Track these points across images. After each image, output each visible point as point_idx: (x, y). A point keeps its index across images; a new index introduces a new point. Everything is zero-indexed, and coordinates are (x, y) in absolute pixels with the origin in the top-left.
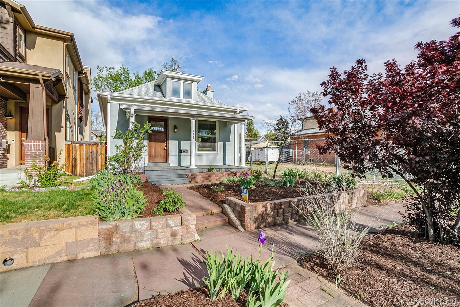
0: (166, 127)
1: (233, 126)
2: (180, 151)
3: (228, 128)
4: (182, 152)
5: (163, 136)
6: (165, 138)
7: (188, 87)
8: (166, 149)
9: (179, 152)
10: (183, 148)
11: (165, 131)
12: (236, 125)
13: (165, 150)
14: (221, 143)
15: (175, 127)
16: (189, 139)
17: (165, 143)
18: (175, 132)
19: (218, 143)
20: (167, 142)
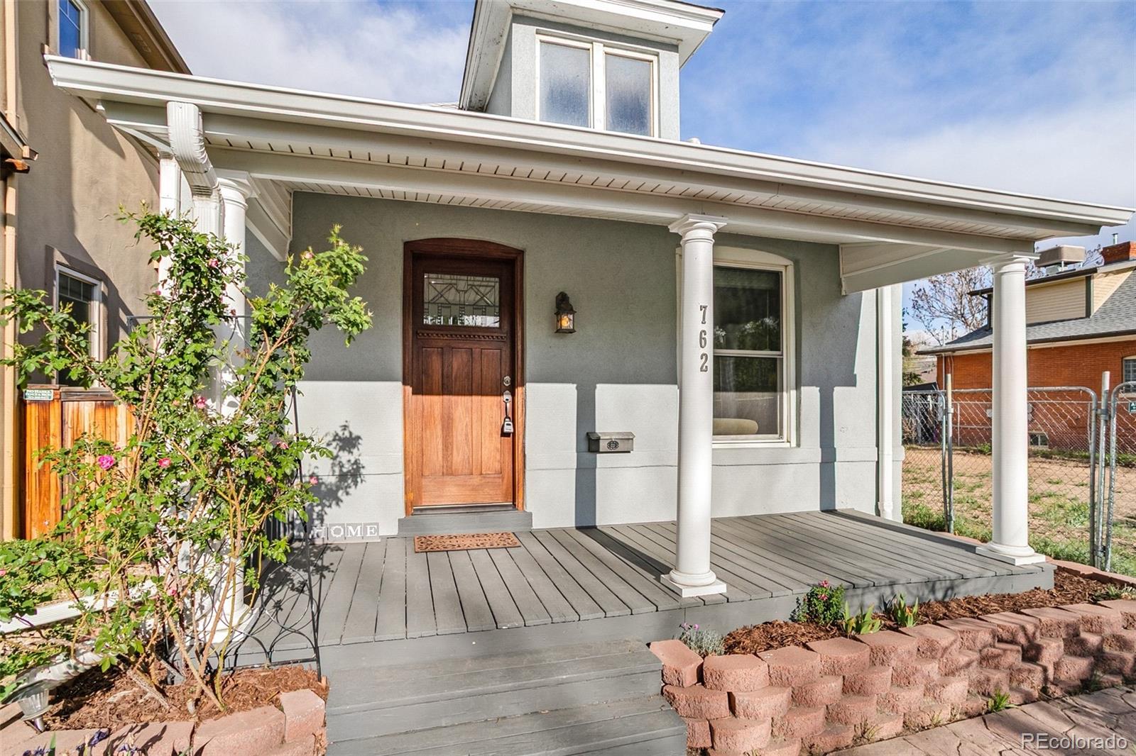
0: (511, 307)
1: (868, 296)
2: (590, 444)
3: (843, 305)
4: (603, 445)
5: (491, 358)
6: (506, 367)
7: (629, 77)
8: (509, 429)
9: (585, 446)
10: (605, 426)
11: (506, 327)
12: (887, 290)
13: (507, 435)
14: (811, 394)
15: (563, 304)
16: (671, 375)
17: (507, 396)
18: (560, 331)
19: (793, 393)
20: (519, 390)
